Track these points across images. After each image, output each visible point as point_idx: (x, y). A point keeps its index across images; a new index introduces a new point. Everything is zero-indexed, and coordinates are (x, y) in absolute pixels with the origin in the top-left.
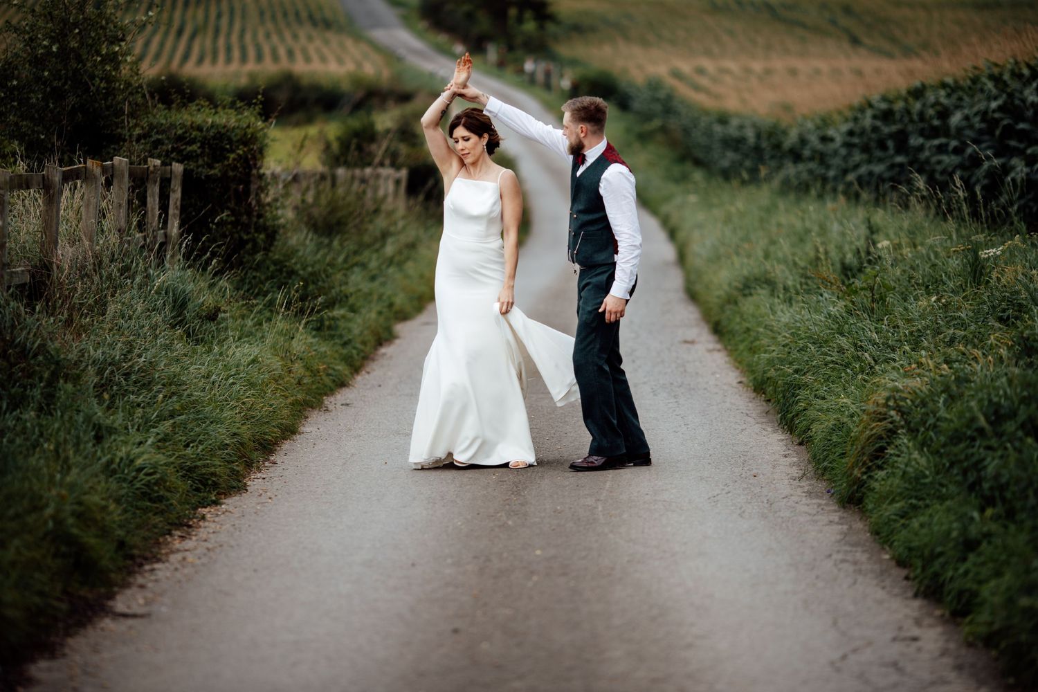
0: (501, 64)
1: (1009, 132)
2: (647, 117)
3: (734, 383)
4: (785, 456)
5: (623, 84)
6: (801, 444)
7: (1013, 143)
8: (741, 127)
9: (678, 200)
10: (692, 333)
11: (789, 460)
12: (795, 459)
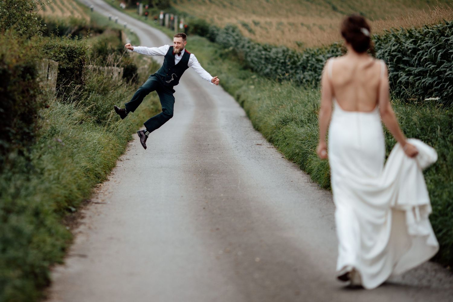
0: (146, 15)
1: (399, 60)
2: (226, 46)
3: (281, 158)
4: (303, 177)
5: (211, 28)
6: (308, 174)
7: (401, 66)
8: (277, 53)
9: (244, 88)
10: (260, 142)
11: (304, 178)
12: (306, 178)
